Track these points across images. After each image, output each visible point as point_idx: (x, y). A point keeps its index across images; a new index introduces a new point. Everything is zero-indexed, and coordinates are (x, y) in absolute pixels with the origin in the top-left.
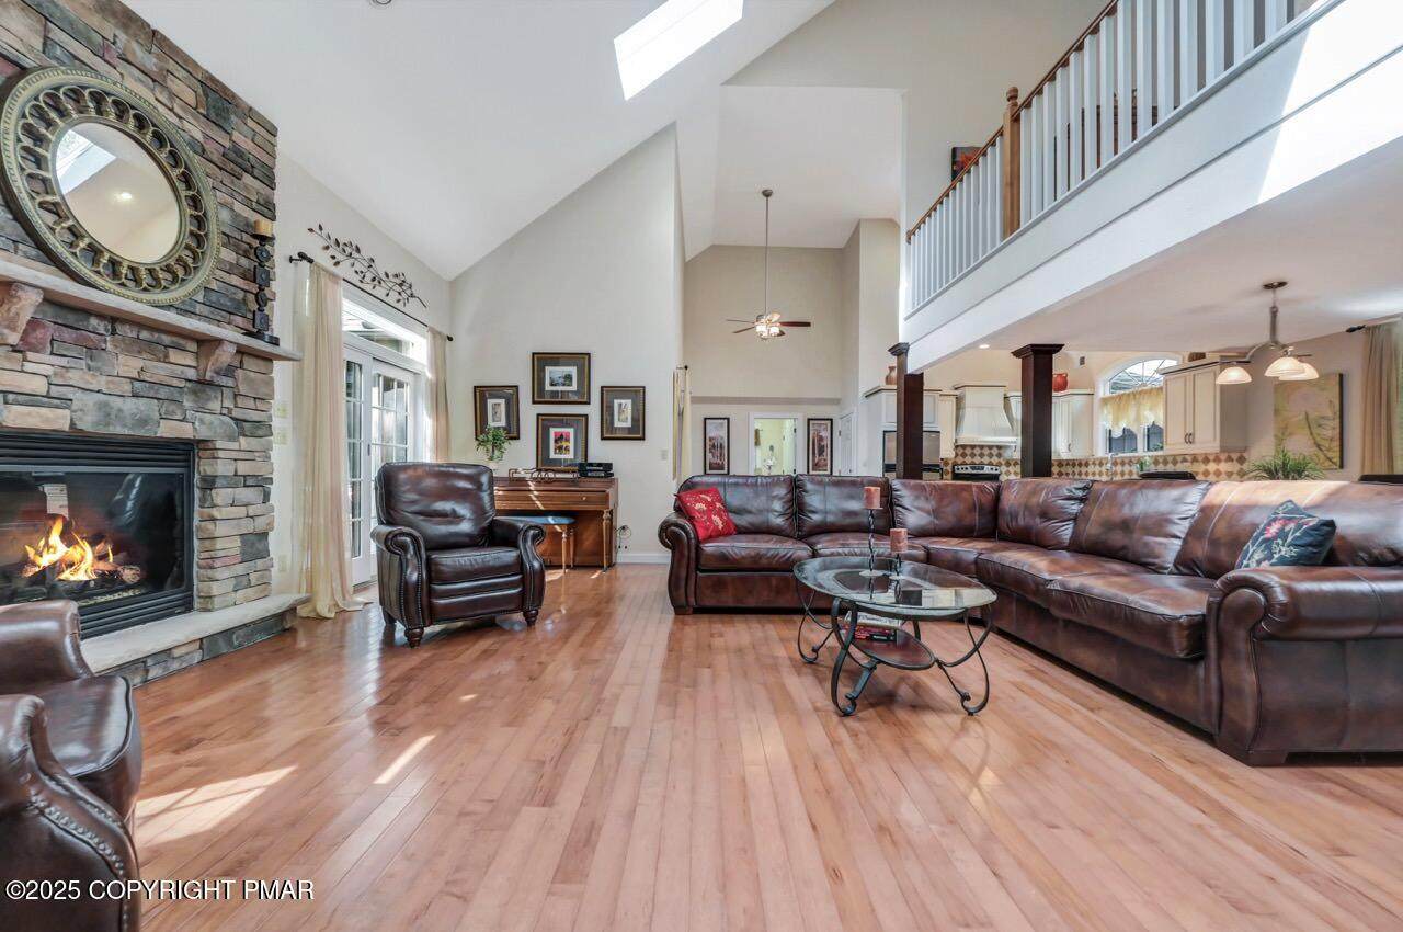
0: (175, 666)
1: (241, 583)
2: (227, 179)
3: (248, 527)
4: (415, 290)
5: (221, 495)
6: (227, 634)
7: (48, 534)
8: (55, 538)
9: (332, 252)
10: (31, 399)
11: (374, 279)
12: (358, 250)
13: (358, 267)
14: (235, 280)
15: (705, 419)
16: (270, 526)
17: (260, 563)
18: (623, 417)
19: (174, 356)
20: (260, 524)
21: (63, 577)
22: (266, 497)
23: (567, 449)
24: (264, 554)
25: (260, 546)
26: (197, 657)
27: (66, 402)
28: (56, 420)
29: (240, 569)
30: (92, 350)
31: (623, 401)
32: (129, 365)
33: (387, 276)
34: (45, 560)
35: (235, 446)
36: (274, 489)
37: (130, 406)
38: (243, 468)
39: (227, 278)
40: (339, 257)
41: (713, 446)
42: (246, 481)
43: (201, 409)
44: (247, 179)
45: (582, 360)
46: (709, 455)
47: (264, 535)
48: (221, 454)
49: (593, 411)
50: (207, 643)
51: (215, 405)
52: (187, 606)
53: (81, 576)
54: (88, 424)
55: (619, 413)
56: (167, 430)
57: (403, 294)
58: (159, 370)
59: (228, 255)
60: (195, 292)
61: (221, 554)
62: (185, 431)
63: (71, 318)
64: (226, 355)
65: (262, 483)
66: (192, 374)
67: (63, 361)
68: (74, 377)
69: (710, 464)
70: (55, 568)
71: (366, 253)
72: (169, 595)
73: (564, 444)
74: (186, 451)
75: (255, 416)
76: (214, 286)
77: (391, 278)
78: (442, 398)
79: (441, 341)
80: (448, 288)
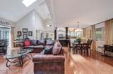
78: (12, 33)
79: (12, 28)
80: (16, 23)
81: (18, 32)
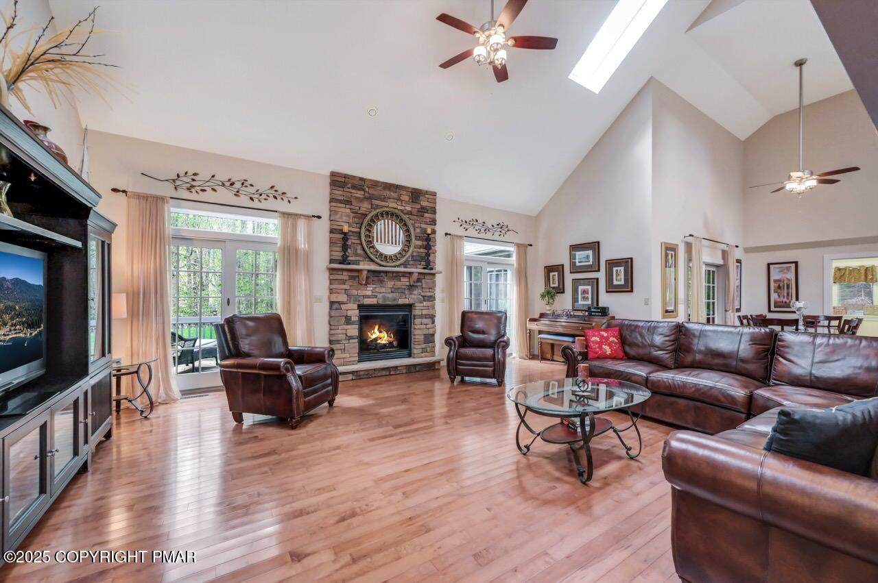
0: (398, 372)
1: (424, 350)
2: (419, 218)
3: (426, 332)
4: (510, 228)
5: (418, 321)
6: (414, 366)
7: (374, 329)
8: (376, 330)
9: (464, 226)
10: (368, 297)
11: (485, 230)
12: (477, 221)
13: (477, 228)
14: (422, 250)
15: (769, 265)
16: (435, 332)
17: (430, 345)
18: (619, 278)
19: (402, 279)
20: (431, 331)
21: (378, 342)
22: (433, 322)
23: (587, 298)
24: (433, 342)
25: (431, 338)
26: (404, 371)
27: (376, 297)
28: (373, 301)
29: (424, 346)
30: (381, 282)
31: (619, 268)
32: (390, 284)
33: (493, 226)
34: (374, 337)
35: (422, 305)
36: (436, 319)
37: (390, 296)
38: (424, 312)
39: (419, 250)
40: (467, 227)
41: (779, 287)
42: (426, 316)
43: (411, 294)
44: (426, 215)
45: (595, 246)
46: (774, 296)
47: (433, 335)
48: (417, 308)
49: (601, 276)
50: (409, 367)
51: (416, 292)
52: (410, 356)
53: (384, 342)
54: (381, 302)
55: (617, 276)
56: (401, 301)
57: (503, 231)
58: (399, 284)
59: (419, 243)
60: (409, 257)
61: (417, 340)
62: (406, 301)
63: (376, 274)
64: (415, 276)
65: (432, 317)
66: (408, 283)
67: (374, 286)
68: (377, 290)
69: (776, 303)
70: (376, 339)
71: (480, 221)
72: (406, 352)
73: (586, 296)
74: (410, 307)
75: (429, 294)
76: (415, 254)
77: (495, 226)
78: (522, 275)
79: (523, 248)
80: (535, 220)
81: (549, 269)
